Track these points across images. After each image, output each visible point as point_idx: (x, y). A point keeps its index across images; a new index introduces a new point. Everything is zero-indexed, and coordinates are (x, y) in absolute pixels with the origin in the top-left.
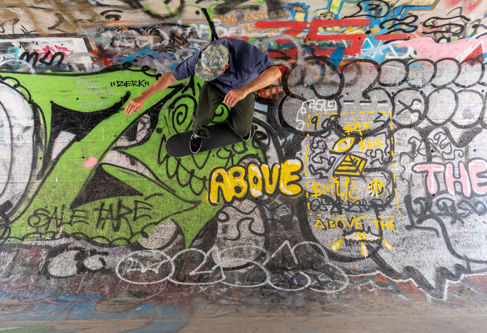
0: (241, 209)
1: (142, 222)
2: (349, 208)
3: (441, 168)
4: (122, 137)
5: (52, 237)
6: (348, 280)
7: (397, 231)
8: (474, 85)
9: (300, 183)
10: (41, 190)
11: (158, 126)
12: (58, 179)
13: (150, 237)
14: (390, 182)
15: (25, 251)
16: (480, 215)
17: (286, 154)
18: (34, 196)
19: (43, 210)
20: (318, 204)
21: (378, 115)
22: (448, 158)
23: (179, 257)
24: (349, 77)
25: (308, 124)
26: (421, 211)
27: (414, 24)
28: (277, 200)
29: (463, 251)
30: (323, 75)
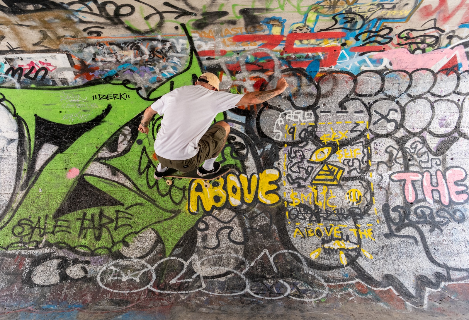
0: (220, 218)
1: (123, 232)
2: (328, 217)
3: (418, 176)
4: (104, 148)
5: (35, 247)
6: (327, 288)
7: (376, 239)
8: (449, 94)
9: (279, 192)
10: (25, 201)
11: (138, 138)
12: (42, 190)
13: (131, 246)
14: (368, 191)
15: (9, 260)
16: (458, 223)
17: (265, 164)
18: (18, 206)
19: (27, 220)
20: (296, 213)
21: (355, 125)
22: (425, 166)
23: (159, 266)
24: (325, 88)
25: (286, 135)
26: (400, 219)
27: (389, 36)
28: (255, 209)
29: (442, 259)
30: (300, 86)
